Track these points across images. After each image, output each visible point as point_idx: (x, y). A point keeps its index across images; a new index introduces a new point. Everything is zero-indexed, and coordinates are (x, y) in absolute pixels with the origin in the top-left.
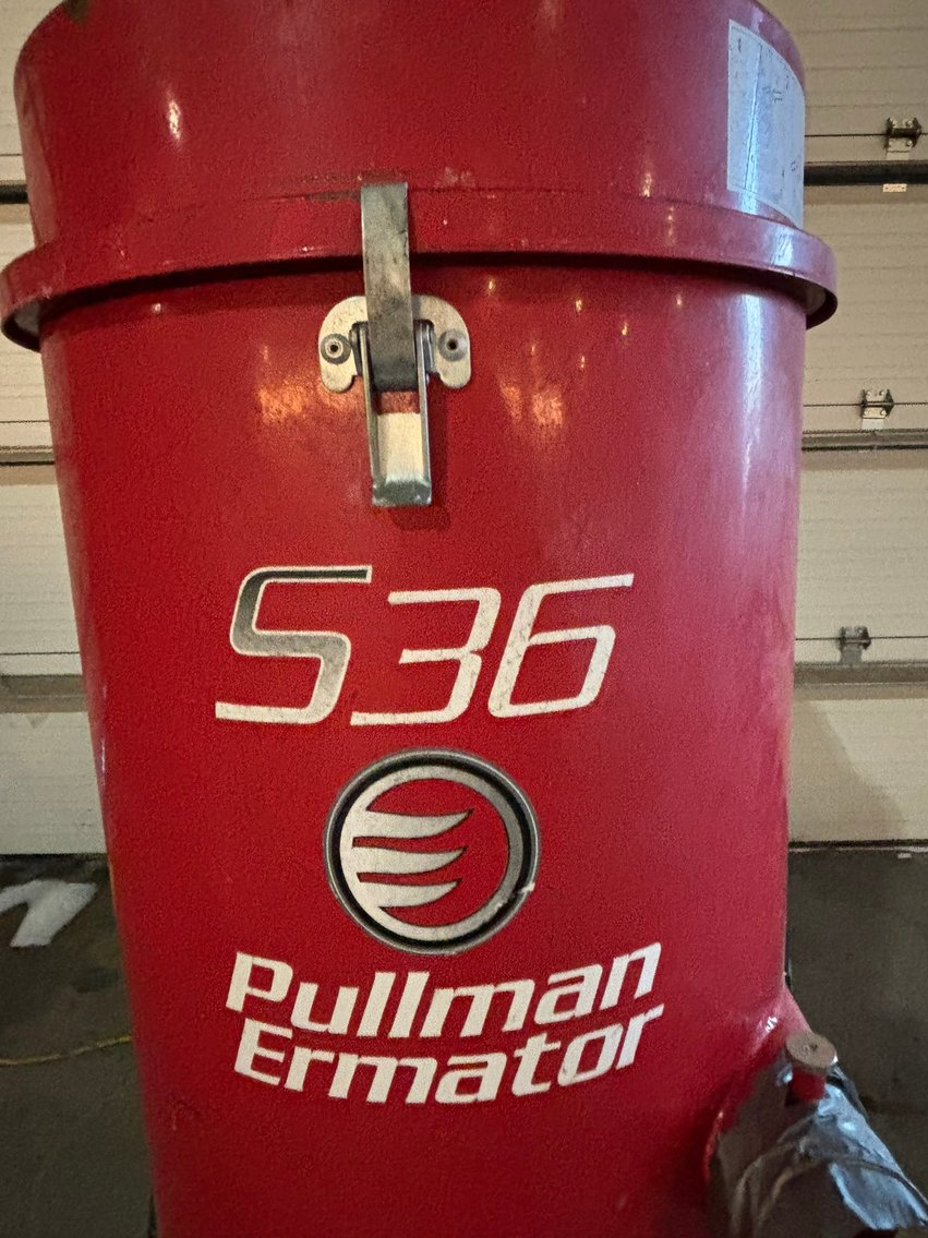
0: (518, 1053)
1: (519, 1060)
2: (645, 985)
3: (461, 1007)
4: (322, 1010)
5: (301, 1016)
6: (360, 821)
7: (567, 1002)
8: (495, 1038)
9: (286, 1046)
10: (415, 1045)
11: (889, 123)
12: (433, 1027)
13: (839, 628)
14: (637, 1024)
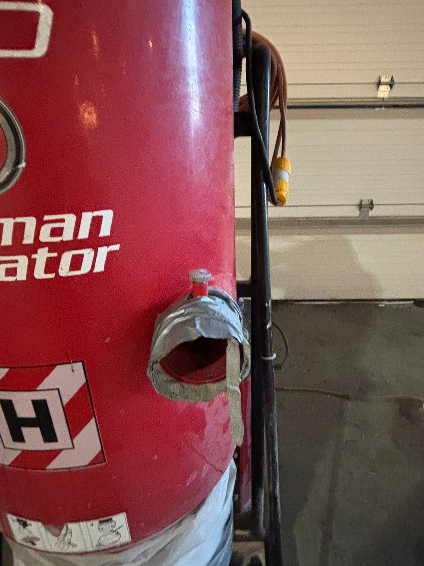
0: (34, 256)
1: (35, 260)
2: (105, 231)
7: (57, 232)
13: (359, 200)
14: (103, 252)
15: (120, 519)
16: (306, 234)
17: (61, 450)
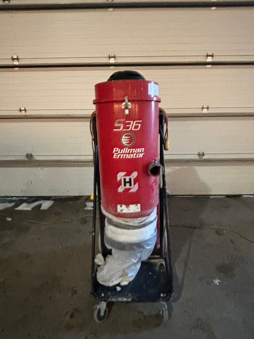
1: (134, 155)
2: (143, 151)
3: (130, 151)
4: (120, 151)
5: (119, 152)
6: (123, 137)
7: (137, 151)
8: (132, 153)
9: (118, 155)
10: (127, 153)
11: (208, 54)
12: (128, 152)
13: (198, 152)
14: (142, 154)
15: (139, 205)
16: (177, 166)
17: (131, 188)
